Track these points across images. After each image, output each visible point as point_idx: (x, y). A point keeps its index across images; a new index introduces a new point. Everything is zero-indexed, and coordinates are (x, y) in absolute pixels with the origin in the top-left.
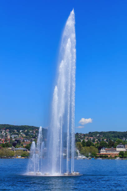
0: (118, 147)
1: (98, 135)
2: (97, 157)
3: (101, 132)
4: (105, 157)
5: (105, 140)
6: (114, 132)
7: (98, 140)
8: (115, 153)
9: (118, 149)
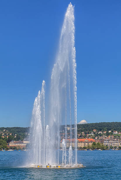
0: (25, 140)
1: (4, 130)
2: (8, 149)
3: (7, 128)
4: (14, 148)
5: (11, 134)
6: (17, 128)
7: (5, 134)
8: (22, 145)
9: (24, 142)
